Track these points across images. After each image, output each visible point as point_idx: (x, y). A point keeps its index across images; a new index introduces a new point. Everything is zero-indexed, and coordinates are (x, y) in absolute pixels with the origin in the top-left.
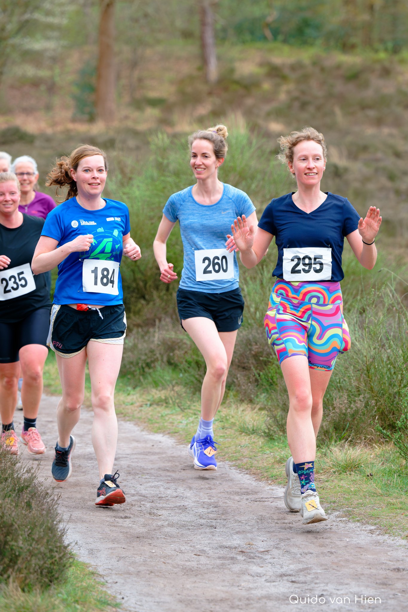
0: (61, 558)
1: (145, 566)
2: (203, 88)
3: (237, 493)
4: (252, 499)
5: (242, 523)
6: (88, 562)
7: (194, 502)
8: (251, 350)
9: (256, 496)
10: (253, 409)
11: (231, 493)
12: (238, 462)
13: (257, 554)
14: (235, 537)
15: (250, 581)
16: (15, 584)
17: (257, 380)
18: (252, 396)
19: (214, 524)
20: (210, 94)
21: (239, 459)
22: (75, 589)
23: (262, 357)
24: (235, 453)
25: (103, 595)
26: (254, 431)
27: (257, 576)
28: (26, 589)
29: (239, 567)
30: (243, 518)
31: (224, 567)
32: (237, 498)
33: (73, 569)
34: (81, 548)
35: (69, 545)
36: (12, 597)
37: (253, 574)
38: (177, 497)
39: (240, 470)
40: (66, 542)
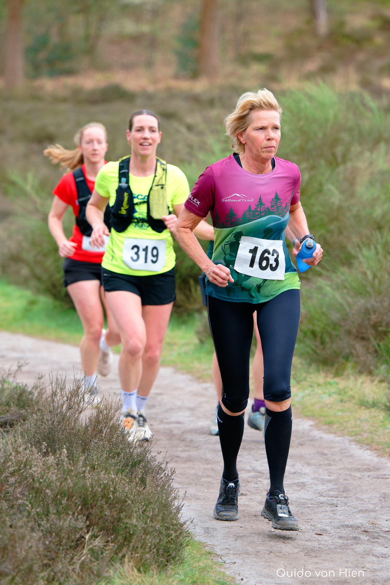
0: (177, 537)
1: (263, 546)
2: (311, 42)
3: (358, 470)
4: (374, 476)
5: (365, 501)
6: (204, 541)
7: (313, 479)
8: (369, 319)
9: (378, 473)
10: (373, 381)
11: (351, 469)
12: (359, 437)
13: (381, 534)
14: (358, 516)
15: (375, 562)
16: (131, 564)
17: (376, 351)
18: (372, 368)
19: (335, 502)
20: (320, 48)
21: (359, 434)
22: (192, 570)
23: (381, 326)
24: (355, 427)
25: (221, 576)
26: (374, 405)
27: (382, 557)
28: (142, 569)
29: (362, 547)
30: (365, 496)
31: (347, 548)
32: (358, 475)
33: (189, 549)
34: (197, 527)
35: (185, 523)
36: (127, 578)
37: (378, 555)
38: (295, 473)
39: (360, 446)
40: (182, 521)
